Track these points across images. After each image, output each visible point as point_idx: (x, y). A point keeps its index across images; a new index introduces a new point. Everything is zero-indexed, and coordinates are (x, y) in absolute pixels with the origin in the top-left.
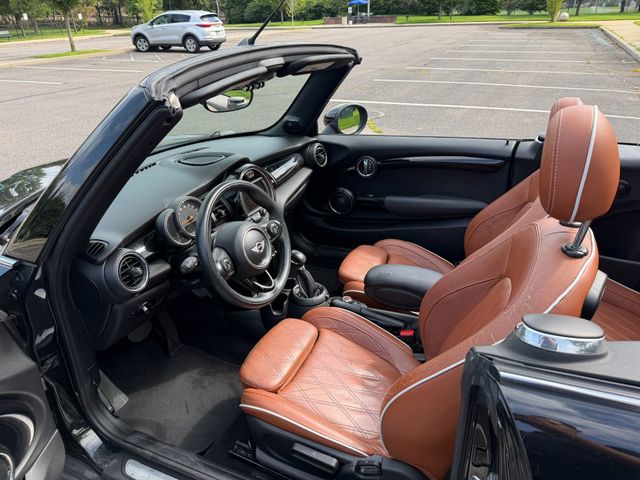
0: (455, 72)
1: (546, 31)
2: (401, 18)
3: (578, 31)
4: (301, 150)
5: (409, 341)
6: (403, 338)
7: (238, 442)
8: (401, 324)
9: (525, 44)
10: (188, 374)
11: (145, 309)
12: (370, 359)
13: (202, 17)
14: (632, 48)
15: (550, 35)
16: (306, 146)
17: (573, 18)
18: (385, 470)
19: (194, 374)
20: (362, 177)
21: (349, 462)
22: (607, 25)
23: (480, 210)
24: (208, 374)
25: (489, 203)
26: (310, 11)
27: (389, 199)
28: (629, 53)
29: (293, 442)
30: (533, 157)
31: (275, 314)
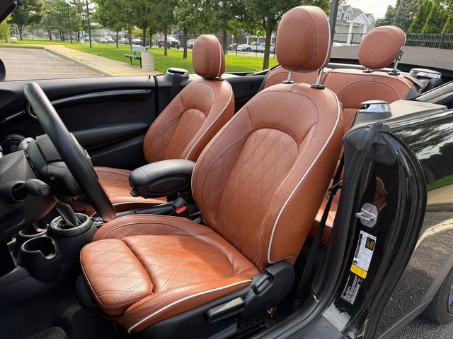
5: (185, 214)
6: (179, 215)
8: (171, 208)
14: (78, 60)
17: (20, 42)
18: (276, 274)
21: (247, 294)
28: (77, 62)
30: (170, 84)
31: (49, 257)
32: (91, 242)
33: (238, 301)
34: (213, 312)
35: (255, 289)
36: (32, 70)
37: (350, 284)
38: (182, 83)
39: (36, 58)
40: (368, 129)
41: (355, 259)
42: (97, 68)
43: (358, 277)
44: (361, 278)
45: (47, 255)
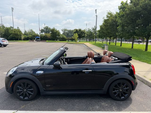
1: (76, 44)
2: (47, 41)
9: (73, 46)
13: (3, 39)
14: (90, 47)
22: (85, 43)
26: (26, 38)
39: (81, 47)
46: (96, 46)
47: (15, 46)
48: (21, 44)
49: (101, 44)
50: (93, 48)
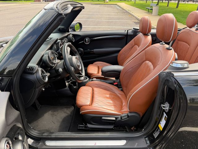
0: (84, 17)
1: (104, 5)
3: (112, 5)
4: (67, 37)
5: (117, 85)
6: (115, 85)
7: (79, 125)
8: (113, 82)
9: (100, 9)
10: (48, 113)
11: (44, 89)
12: (109, 92)
14: (127, 10)
15: (105, 6)
16: (68, 35)
17: (110, 2)
18: (130, 116)
19: (50, 112)
20: (86, 44)
21: (118, 118)
22: (118, 4)
23: (120, 50)
24: (55, 111)
25: (122, 48)
27: (95, 50)
28: (126, 11)
29: (101, 117)
30: (132, 34)
31: (74, 87)
32: (85, 86)
33: (114, 119)
34: (104, 118)
35: (121, 117)
36: (109, 15)
37: (157, 131)
38: (137, 34)
39: (113, 9)
40: (165, 73)
41: (161, 122)
42: (133, 14)
43: (160, 129)
44: (160, 130)
45: (74, 86)
46: (136, 7)
47: (9, 9)
48: (20, 6)
49: (144, 5)
50: (132, 11)
